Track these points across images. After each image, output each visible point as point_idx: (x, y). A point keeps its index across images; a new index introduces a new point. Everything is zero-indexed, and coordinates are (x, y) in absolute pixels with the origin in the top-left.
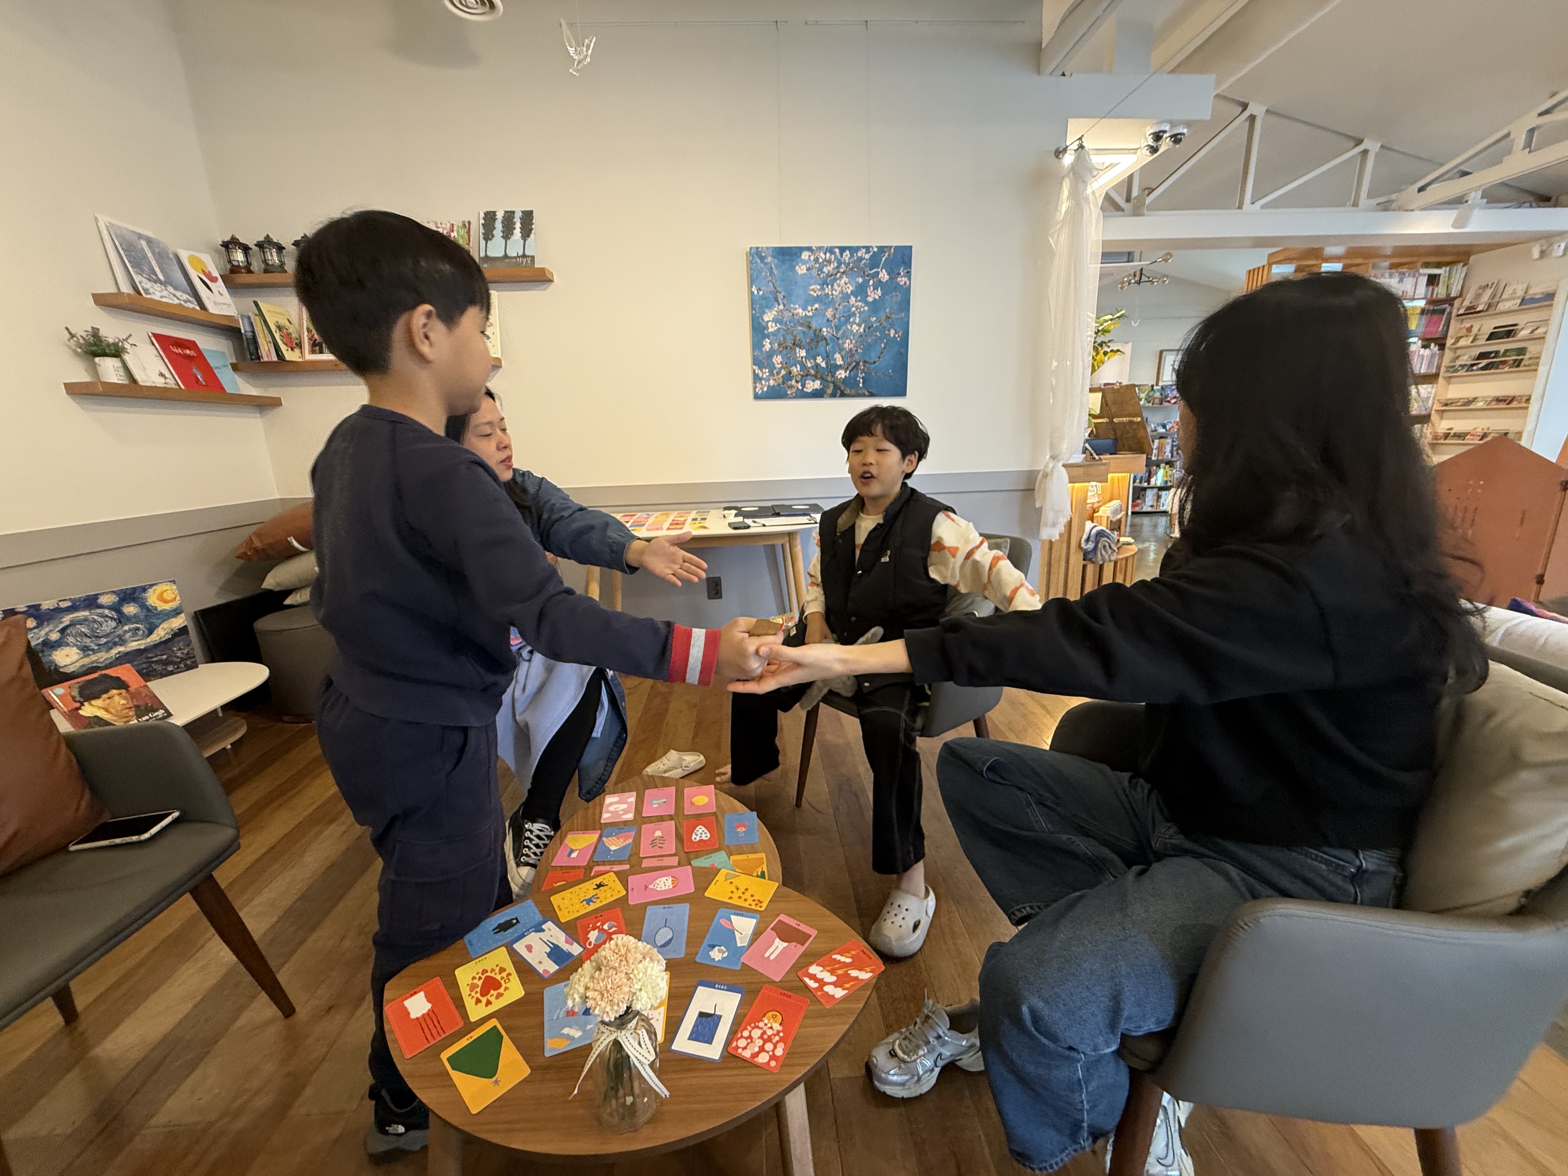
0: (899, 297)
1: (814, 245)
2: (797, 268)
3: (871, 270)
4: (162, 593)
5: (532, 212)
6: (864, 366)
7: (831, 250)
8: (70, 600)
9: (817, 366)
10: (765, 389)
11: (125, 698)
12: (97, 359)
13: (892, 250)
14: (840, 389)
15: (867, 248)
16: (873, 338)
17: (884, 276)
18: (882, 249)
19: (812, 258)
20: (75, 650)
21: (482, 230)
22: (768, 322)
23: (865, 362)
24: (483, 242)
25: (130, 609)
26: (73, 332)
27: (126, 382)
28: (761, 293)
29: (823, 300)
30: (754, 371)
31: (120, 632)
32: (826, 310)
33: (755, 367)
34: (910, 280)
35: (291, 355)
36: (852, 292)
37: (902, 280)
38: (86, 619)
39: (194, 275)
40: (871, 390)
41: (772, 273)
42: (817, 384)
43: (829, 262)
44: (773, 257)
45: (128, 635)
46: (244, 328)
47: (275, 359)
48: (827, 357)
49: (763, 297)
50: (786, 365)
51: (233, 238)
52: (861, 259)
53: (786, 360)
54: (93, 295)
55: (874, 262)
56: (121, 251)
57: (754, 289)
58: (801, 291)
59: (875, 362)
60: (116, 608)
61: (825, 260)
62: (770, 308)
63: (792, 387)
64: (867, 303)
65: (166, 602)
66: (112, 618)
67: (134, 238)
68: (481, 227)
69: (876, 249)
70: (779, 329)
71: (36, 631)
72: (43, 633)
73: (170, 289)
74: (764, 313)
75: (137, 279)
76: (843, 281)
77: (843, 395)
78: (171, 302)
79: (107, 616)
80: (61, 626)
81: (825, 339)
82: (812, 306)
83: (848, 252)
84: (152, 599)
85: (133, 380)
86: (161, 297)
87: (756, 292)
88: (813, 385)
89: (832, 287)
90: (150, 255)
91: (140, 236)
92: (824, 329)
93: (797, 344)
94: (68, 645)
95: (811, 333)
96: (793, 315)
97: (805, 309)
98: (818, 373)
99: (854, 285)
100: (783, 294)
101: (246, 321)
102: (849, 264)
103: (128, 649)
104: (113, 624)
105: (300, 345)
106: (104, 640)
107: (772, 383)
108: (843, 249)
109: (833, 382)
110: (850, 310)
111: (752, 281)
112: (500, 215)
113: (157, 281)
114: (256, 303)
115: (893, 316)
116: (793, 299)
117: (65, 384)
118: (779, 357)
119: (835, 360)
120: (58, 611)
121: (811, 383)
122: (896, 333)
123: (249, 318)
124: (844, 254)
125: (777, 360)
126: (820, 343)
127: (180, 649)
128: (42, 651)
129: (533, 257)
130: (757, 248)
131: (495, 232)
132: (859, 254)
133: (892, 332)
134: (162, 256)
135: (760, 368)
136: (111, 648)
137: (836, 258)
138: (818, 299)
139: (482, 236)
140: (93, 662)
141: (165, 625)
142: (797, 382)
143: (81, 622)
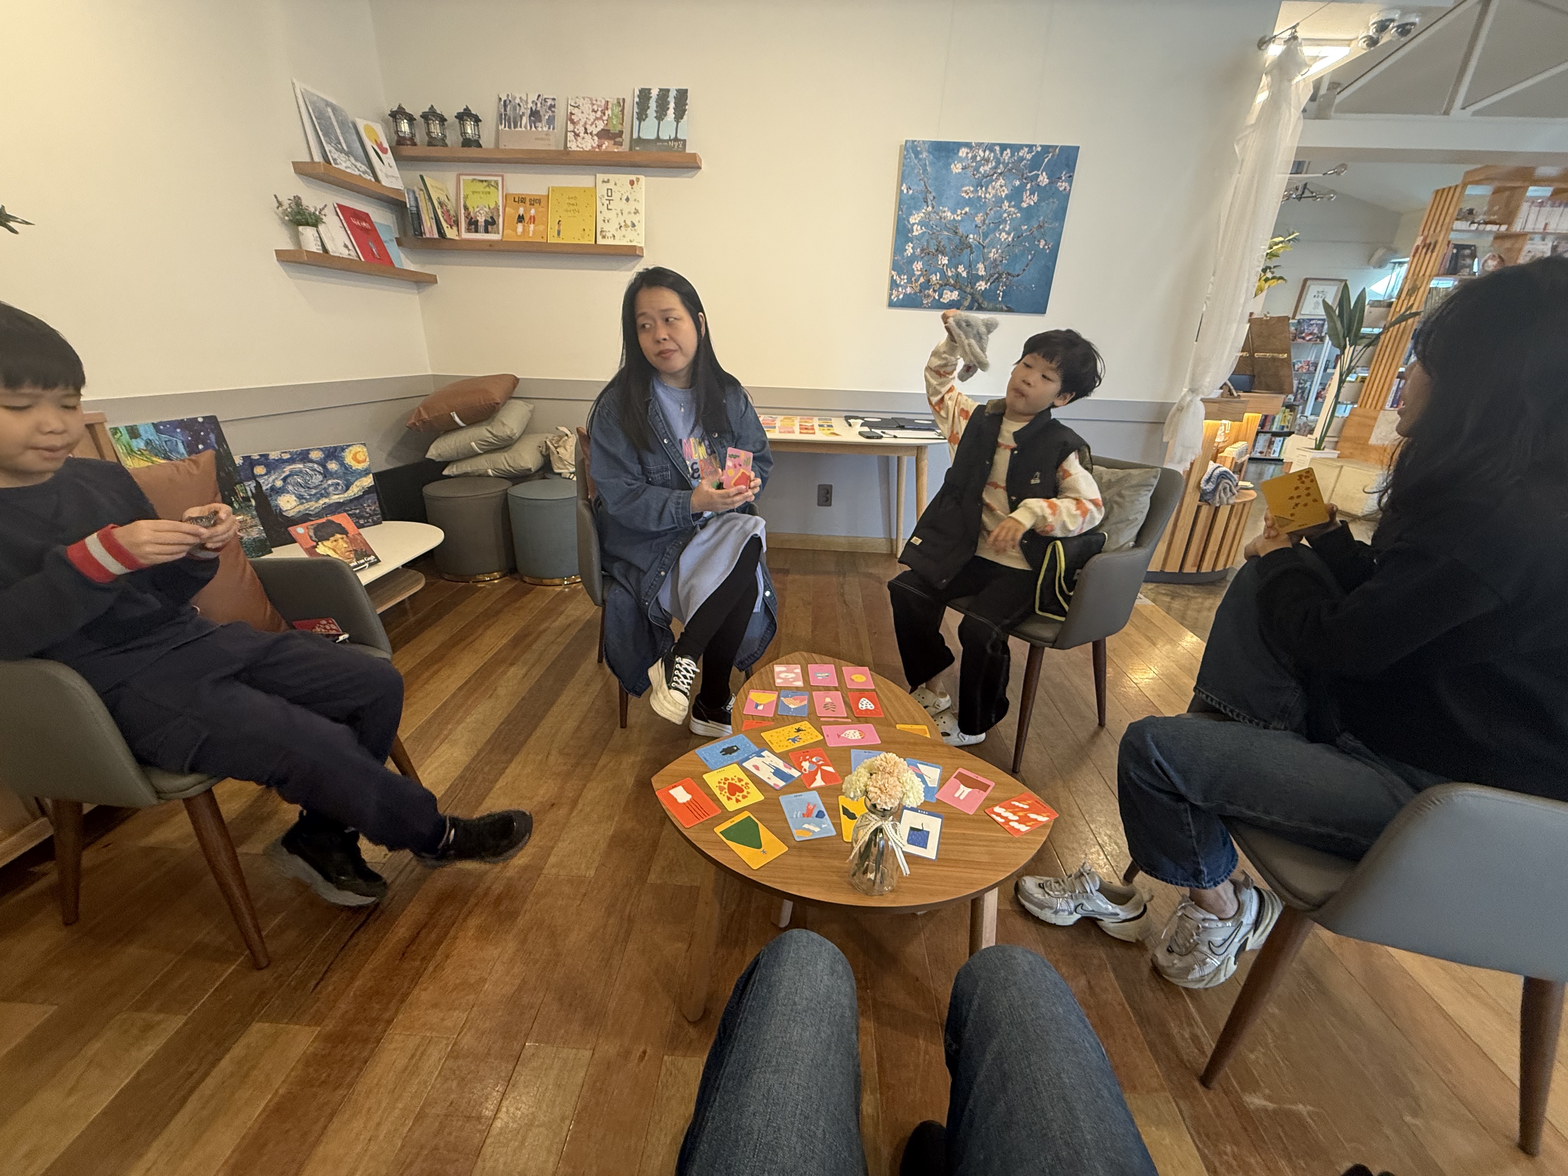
0: (1054, 204)
1: (973, 140)
2: (953, 166)
3: (1030, 172)
4: (355, 454)
5: (687, 90)
6: (1007, 279)
7: (990, 147)
8: (291, 453)
9: (958, 275)
10: (901, 296)
11: (347, 543)
12: (300, 228)
13: (1057, 150)
14: (977, 301)
15: (1031, 147)
16: (1021, 248)
17: (1044, 179)
18: (1046, 149)
19: (970, 155)
20: (294, 497)
21: (636, 110)
22: (914, 224)
24: (636, 122)
25: (333, 466)
26: (280, 199)
27: (321, 252)
28: (911, 192)
29: (976, 203)
30: (892, 277)
31: (325, 485)
32: (976, 214)
33: (893, 273)
34: (1070, 186)
35: (451, 233)
36: (1006, 195)
37: (1062, 185)
38: (301, 472)
39: (369, 145)
40: (1009, 305)
41: (925, 170)
42: (955, 295)
43: (987, 161)
44: (929, 152)
45: (331, 489)
46: (409, 203)
47: (436, 236)
48: (970, 267)
49: (913, 197)
50: (926, 273)
51: (400, 107)
52: (1022, 159)
53: (927, 268)
54: (293, 163)
55: (1035, 164)
56: (314, 119)
57: (904, 188)
58: (952, 192)
59: (1018, 276)
60: (323, 463)
61: (983, 159)
62: (918, 209)
63: (929, 296)
64: (1020, 209)
65: (359, 462)
66: (319, 472)
67: (322, 105)
68: (635, 105)
69: (1039, 149)
70: (924, 233)
71: (266, 477)
72: (271, 479)
73: (352, 159)
74: (911, 214)
75: (327, 148)
76: (998, 184)
77: (980, 308)
78: (353, 172)
79: (315, 470)
80: (284, 475)
81: (970, 247)
82: (962, 209)
83: (1009, 151)
84: (349, 459)
85: (325, 250)
86: (346, 167)
87: (905, 191)
88: (951, 296)
89: (986, 189)
90: (335, 124)
91: (328, 104)
92: (971, 236)
93: (940, 251)
94: (288, 492)
95: (957, 240)
96: (941, 218)
97: (954, 212)
98: (958, 284)
99: (1010, 188)
100: (934, 194)
101: (411, 195)
102: (1008, 163)
103: (332, 502)
104: (320, 477)
105: (457, 223)
106: (314, 491)
107: (909, 290)
108: (1003, 147)
109: (972, 294)
110: (1001, 216)
111: (903, 177)
112: (654, 93)
113: (342, 151)
114: (422, 177)
115: (1046, 225)
116: (944, 200)
117: (276, 251)
118: (920, 263)
119: (978, 269)
120: (281, 462)
121: (949, 293)
122: (1046, 244)
123: (414, 192)
124: (1005, 152)
125: (918, 266)
126: (965, 251)
127: (369, 506)
128: (271, 496)
129: (685, 141)
130: (913, 141)
131: (648, 112)
132: (1021, 154)
133: (1043, 242)
134: (342, 124)
135: (899, 275)
136: (319, 499)
137: (994, 158)
138: (969, 202)
139: (635, 115)
140: (306, 510)
141: (357, 483)
142: (935, 291)
143: (299, 473)
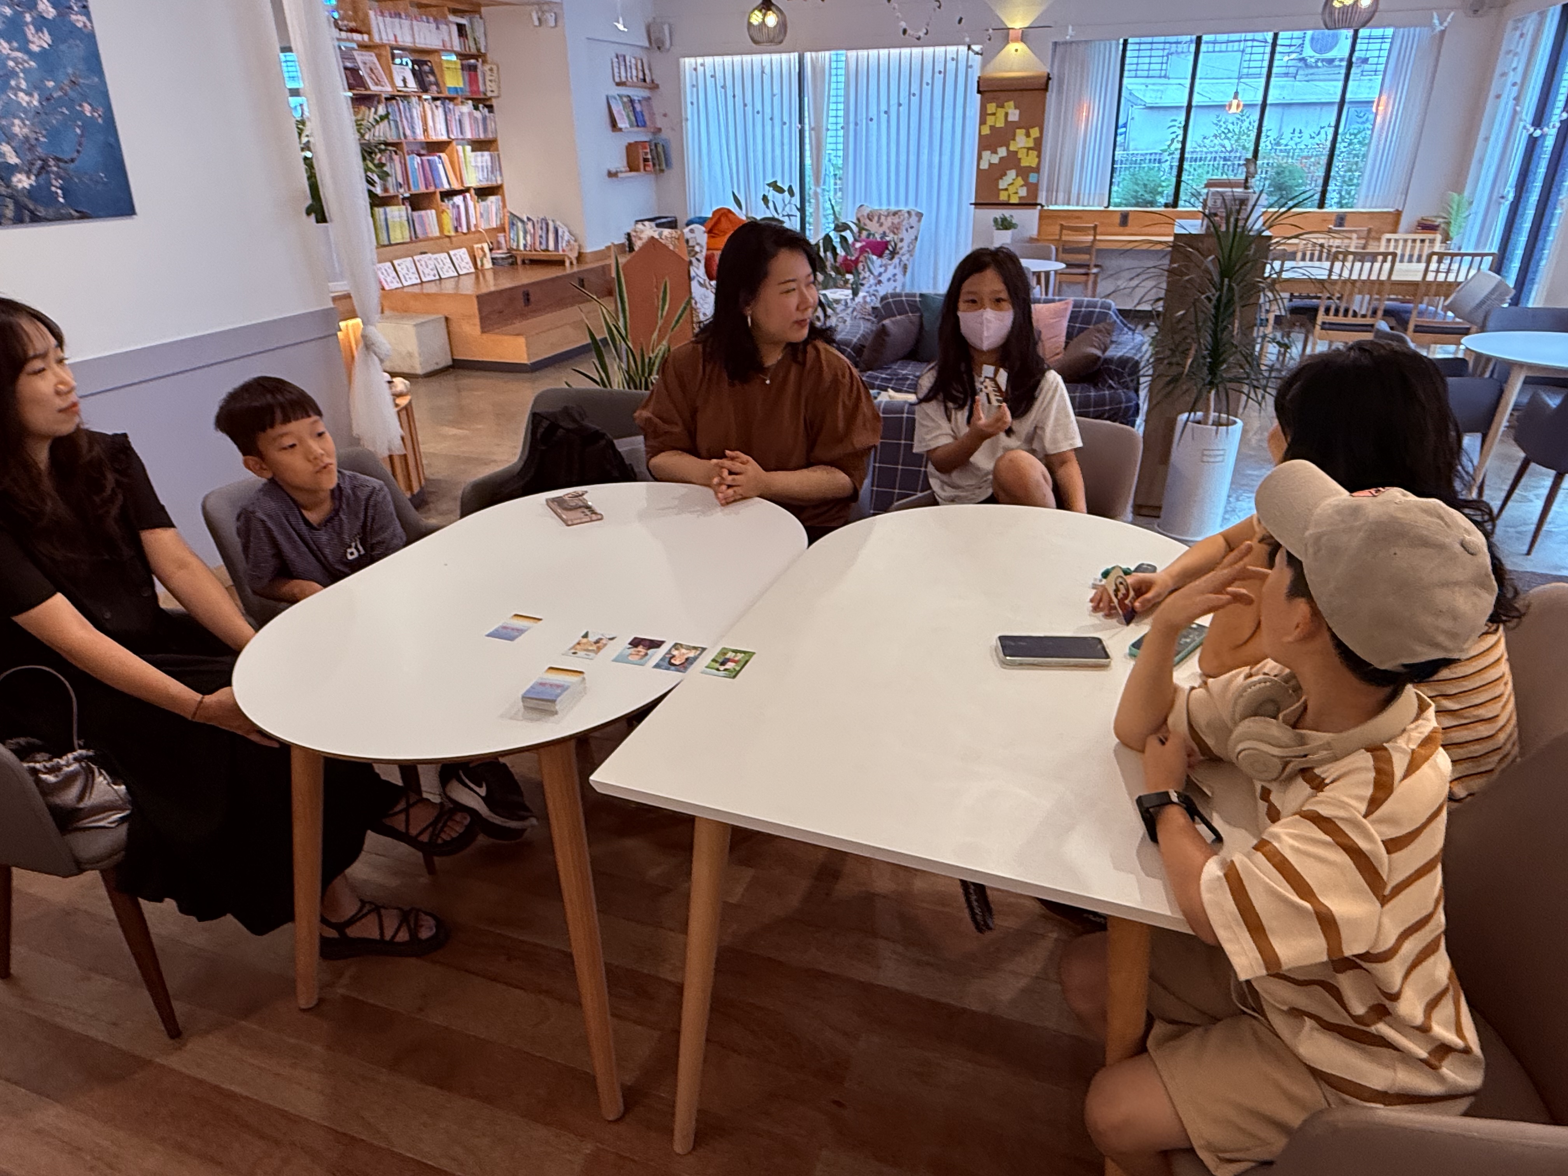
0: (80, 49)
6: (59, 167)
14: (26, 208)
16: (59, 117)
17: (47, 8)
23: (57, 159)
34: (90, 20)
37: (79, 20)
40: (79, 209)
59: (72, 160)
64: (30, 54)
77: (36, 219)
109: (11, 197)
115: (82, 81)
122: (93, 111)
